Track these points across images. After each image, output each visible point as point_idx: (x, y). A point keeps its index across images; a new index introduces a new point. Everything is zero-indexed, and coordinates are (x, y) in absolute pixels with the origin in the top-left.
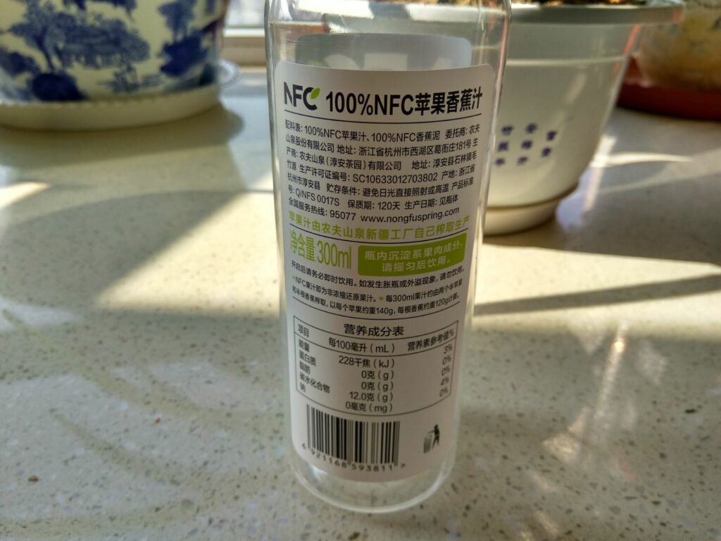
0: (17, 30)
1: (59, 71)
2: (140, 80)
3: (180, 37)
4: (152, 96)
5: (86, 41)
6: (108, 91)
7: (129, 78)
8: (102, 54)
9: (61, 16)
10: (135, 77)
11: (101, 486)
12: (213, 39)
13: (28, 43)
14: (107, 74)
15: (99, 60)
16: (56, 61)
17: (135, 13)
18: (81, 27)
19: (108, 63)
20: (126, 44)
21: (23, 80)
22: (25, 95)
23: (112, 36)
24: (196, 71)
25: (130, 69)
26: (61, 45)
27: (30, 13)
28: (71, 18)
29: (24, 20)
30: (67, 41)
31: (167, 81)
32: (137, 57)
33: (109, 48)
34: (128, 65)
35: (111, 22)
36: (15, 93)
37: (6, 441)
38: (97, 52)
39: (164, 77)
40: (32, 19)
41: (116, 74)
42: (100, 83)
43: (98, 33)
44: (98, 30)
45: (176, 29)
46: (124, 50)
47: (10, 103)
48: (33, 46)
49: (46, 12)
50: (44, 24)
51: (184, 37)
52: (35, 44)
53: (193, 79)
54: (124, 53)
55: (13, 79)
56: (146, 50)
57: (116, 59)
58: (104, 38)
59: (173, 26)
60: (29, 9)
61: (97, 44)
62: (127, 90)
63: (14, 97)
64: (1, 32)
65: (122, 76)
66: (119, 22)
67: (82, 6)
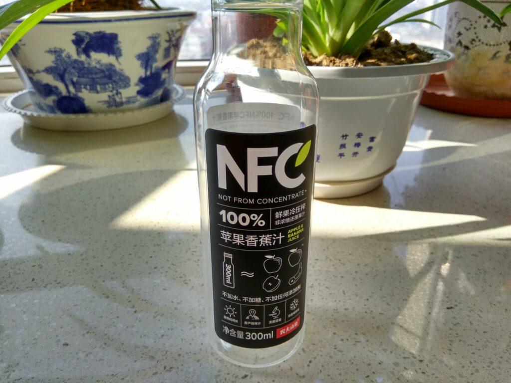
0: (48, 70)
1: (73, 94)
2: (124, 100)
3: (148, 73)
4: (132, 110)
5: (90, 76)
6: (105, 106)
7: (117, 99)
8: (100, 84)
9: (76, 61)
10: (121, 98)
12: (169, 72)
13: (54, 77)
14: (104, 96)
15: (98, 88)
16: (72, 89)
17: (121, 59)
18: (87, 68)
19: (105, 90)
20: (116, 78)
21: (51, 100)
22: (52, 110)
23: (107, 73)
24: (159, 93)
25: (118, 93)
26: (75, 79)
27: (57, 60)
28: (82, 63)
29: (53, 65)
30: (79, 77)
31: (142, 100)
32: (122, 85)
33: (105, 80)
34: (117, 91)
35: (106, 65)
36: (45, 108)
37: (49, 323)
38: (97, 83)
39: (139, 97)
40: (57, 64)
41: (109, 96)
42: (99, 102)
43: (98, 71)
44: (98, 69)
45: (146, 68)
46: (114, 81)
47: (43, 114)
48: (57, 80)
49: (66, 59)
50: (65, 66)
51: (151, 73)
52: (59, 78)
53: (157, 97)
54: (114, 84)
55: (45, 99)
56: (128, 81)
57: (109, 87)
58: (102, 75)
59: (144, 66)
60: (56, 58)
61: (97, 78)
62: (116, 106)
63: (45, 111)
64: (38, 72)
65: (113, 97)
66: (111, 65)
67: (88, 56)
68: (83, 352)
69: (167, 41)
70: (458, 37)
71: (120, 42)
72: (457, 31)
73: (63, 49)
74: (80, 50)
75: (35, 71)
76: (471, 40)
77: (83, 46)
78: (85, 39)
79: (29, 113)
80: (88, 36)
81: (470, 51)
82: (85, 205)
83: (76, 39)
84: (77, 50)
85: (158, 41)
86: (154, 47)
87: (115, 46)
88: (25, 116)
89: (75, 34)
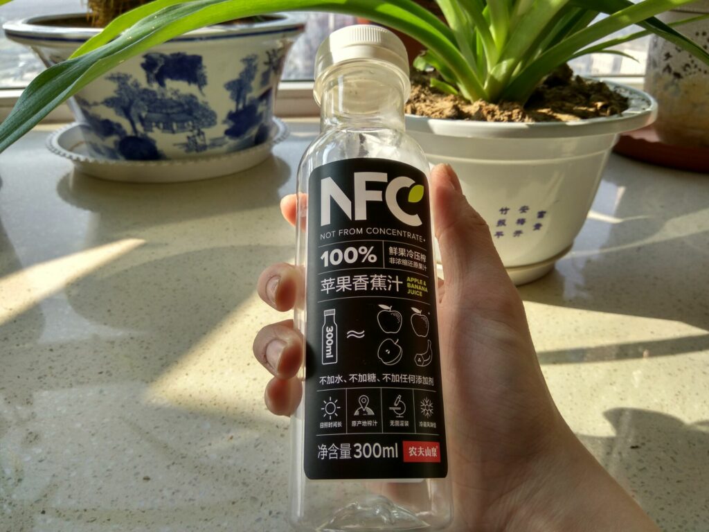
0: (109, 102)
1: (142, 135)
2: (208, 142)
3: (241, 106)
4: (218, 156)
5: (164, 111)
6: (182, 151)
7: (199, 141)
8: (177, 122)
9: (145, 91)
10: (204, 140)
11: (194, 485)
12: (267, 104)
13: (117, 112)
14: (182, 137)
15: (175, 126)
16: (139, 127)
17: (205, 89)
18: (161, 100)
19: (183, 129)
20: (198, 114)
21: (111, 141)
22: (112, 154)
23: (186, 107)
24: (254, 132)
25: (200, 133)
26: (144, 114)
27: (120, 89)
28: (154, 93)
29: (115, 95)
30: (149, 111)
31: (231, 142)
32: (206, 123)
33: (183, 116)
34: (199, 130)
35: (185, 96)
36: (103, 150)
37: (124, 450)
38: (173, 120)
39: (227, 139)
40: (120, 94)
41: (188, 138)
42: (175, 145)
43: (174, 104)
44: (175, 102)
45: (238, 101)
46: (196, 118)
47: (102, 160)
48: (120, 115)
49: (133, 88)
50: (131, 98)
51: (244, 107)
52: (122, 113)
53: (250, 139)
54: (195, 121)
55: (103, 139)
56: (213, 118)
57: (189, 125)
58: (179, 109)
59: (235, 97)
60: (119, 86)
61: (174, 113)
62: (197, 150)
63: (103, 154)
64: (96, 104)
65: (193, 139)
66: (192, 96)
67: (162, 84)
68: (169, 489)
69: (266, 63)
70: (666, 59)
71: (205, 67)
72: (665, 52)
73: (129, 75)
74: (152, 76)
75: (91, 102)
76: (683, 65)
77: (156, 71)
78: (159, 62)
79: (82, 158)
80: (162, 59)
81: (681, 80)
82: (162, 289)
83: (147, 61)
84: (148, 77)
85: (254, 64)
86: (249, 73)
87: (199, 72)
88: (77, 161)
89: (146, 56)
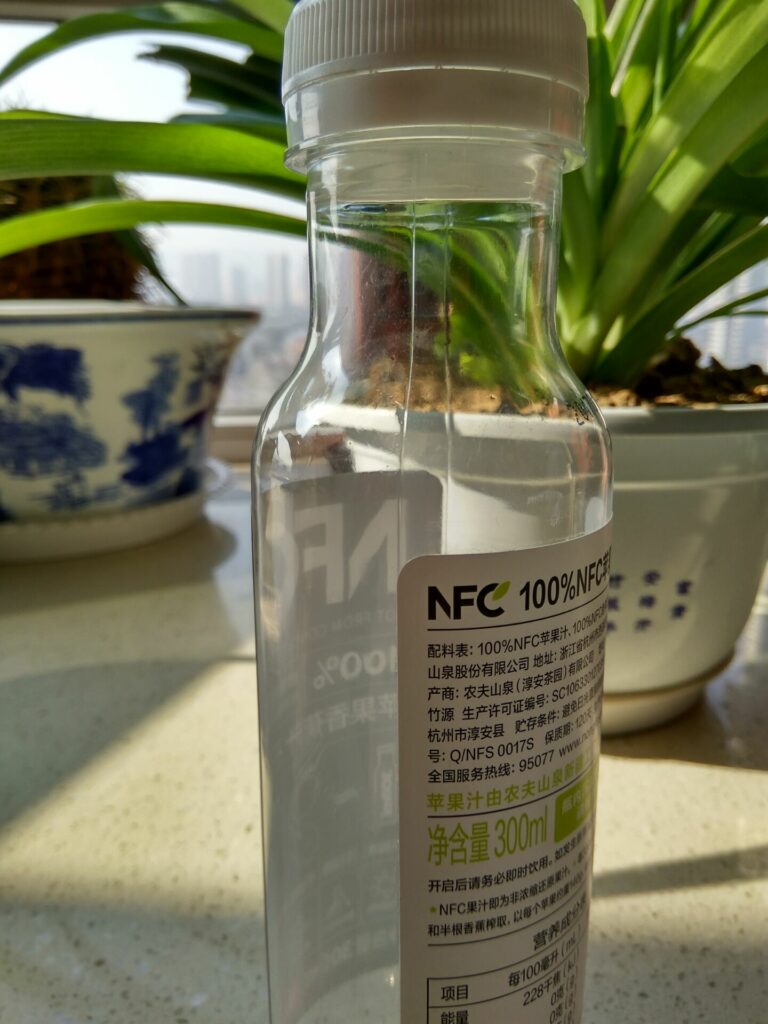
2: (91, 492)
3: (150, 435)
4: (106, 515)
5: (16, 442)
6: (43, 508)
7: (76, 490)
8: (38, 459)
10: (84, 489)
12: (197, 435)
14: (45, 485)
15: (33, 466)
17: (90, 405)
18: (11, 424)
19: (46, 470)
20: (74, 445)
23: (55, 434)
24: (173, 477)
25: (78, 478)
31: (131, 493)
32: (88, 461)
33: (49, 450)
34: (76, 473)
35: (53, 417)
38: (31, 456)
39: (125, 487)
41: (57, 486)
42: (34, 498)
43: (34, 431)
44: (35, 426)
45: (145, 426)
46: (71, 453)
51: (157, 435)
53: (167, 487)
54: (70, 457)
56: (100, 452)
57: (58, 464)
58: (42, 438)
59: (141, 419)
61: (32, 445)
62: (70, 507)
65: (65, 487)
66: (65, 417)
67: (14, 397)
69: (193, 368)
71: (88, 369)
77: (3, 376)
78: (7, 359)
80: (14, 355)
85: (173, 367)
86: (165, 378)
87: (76, 376)
